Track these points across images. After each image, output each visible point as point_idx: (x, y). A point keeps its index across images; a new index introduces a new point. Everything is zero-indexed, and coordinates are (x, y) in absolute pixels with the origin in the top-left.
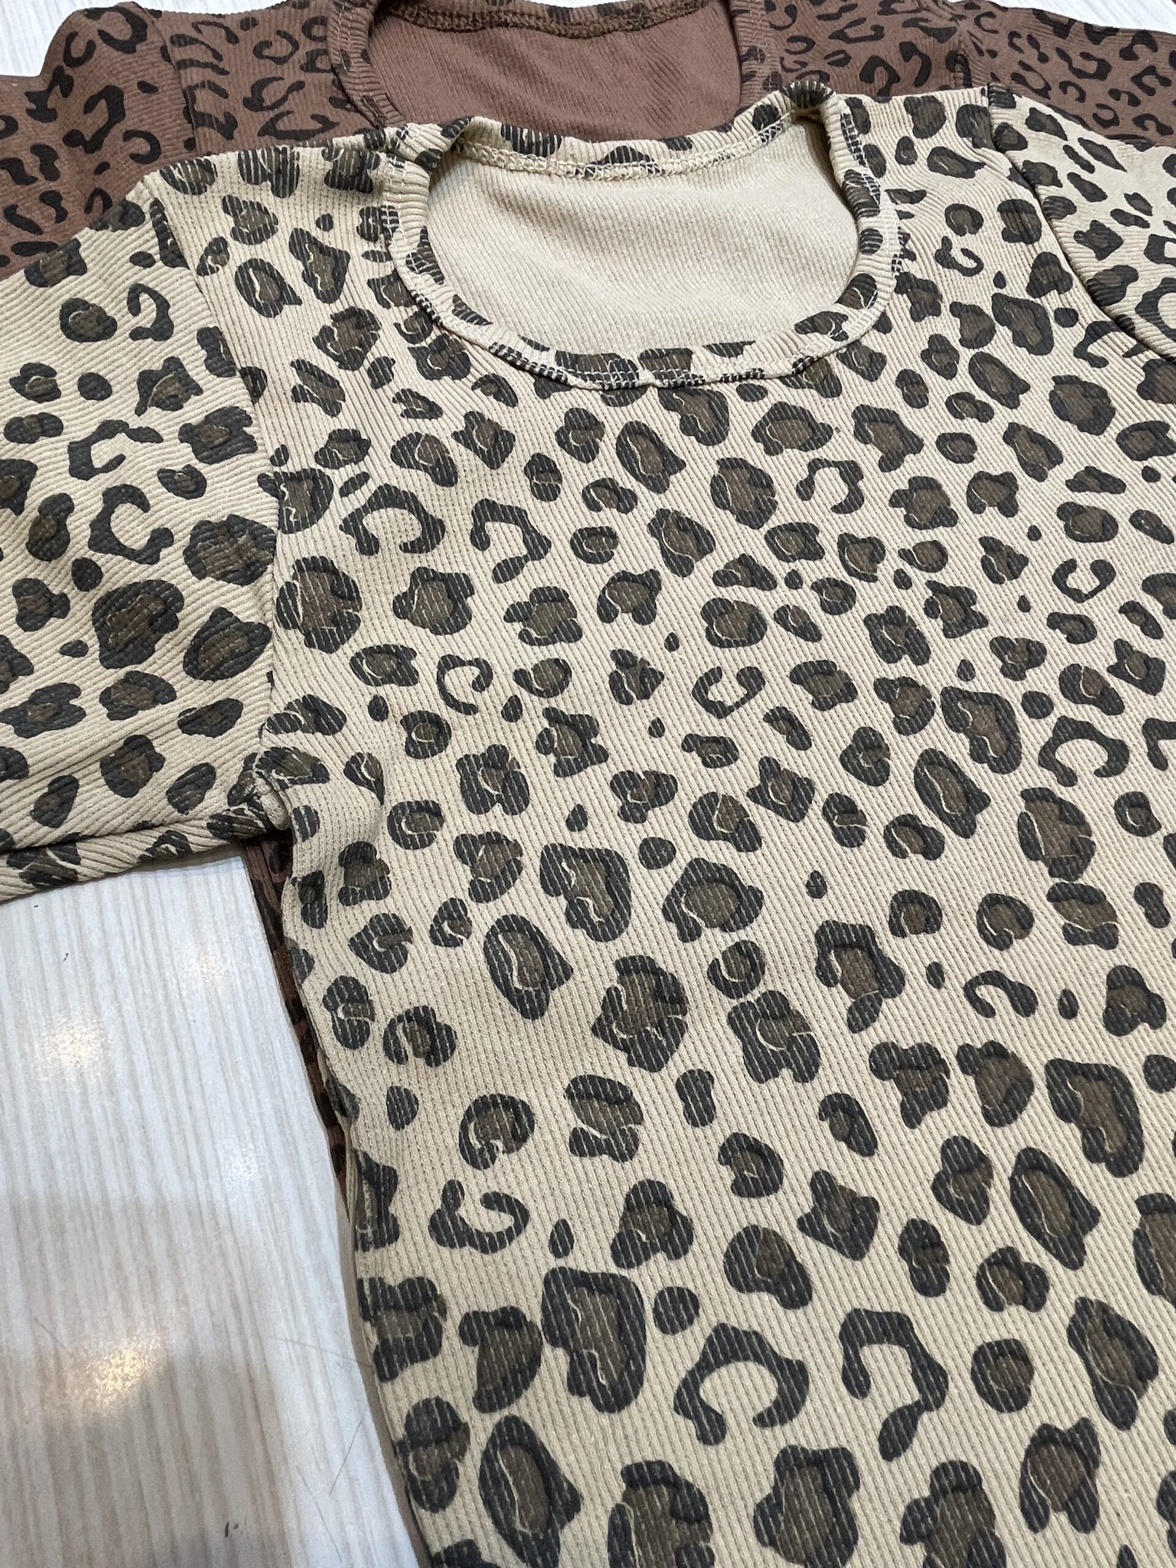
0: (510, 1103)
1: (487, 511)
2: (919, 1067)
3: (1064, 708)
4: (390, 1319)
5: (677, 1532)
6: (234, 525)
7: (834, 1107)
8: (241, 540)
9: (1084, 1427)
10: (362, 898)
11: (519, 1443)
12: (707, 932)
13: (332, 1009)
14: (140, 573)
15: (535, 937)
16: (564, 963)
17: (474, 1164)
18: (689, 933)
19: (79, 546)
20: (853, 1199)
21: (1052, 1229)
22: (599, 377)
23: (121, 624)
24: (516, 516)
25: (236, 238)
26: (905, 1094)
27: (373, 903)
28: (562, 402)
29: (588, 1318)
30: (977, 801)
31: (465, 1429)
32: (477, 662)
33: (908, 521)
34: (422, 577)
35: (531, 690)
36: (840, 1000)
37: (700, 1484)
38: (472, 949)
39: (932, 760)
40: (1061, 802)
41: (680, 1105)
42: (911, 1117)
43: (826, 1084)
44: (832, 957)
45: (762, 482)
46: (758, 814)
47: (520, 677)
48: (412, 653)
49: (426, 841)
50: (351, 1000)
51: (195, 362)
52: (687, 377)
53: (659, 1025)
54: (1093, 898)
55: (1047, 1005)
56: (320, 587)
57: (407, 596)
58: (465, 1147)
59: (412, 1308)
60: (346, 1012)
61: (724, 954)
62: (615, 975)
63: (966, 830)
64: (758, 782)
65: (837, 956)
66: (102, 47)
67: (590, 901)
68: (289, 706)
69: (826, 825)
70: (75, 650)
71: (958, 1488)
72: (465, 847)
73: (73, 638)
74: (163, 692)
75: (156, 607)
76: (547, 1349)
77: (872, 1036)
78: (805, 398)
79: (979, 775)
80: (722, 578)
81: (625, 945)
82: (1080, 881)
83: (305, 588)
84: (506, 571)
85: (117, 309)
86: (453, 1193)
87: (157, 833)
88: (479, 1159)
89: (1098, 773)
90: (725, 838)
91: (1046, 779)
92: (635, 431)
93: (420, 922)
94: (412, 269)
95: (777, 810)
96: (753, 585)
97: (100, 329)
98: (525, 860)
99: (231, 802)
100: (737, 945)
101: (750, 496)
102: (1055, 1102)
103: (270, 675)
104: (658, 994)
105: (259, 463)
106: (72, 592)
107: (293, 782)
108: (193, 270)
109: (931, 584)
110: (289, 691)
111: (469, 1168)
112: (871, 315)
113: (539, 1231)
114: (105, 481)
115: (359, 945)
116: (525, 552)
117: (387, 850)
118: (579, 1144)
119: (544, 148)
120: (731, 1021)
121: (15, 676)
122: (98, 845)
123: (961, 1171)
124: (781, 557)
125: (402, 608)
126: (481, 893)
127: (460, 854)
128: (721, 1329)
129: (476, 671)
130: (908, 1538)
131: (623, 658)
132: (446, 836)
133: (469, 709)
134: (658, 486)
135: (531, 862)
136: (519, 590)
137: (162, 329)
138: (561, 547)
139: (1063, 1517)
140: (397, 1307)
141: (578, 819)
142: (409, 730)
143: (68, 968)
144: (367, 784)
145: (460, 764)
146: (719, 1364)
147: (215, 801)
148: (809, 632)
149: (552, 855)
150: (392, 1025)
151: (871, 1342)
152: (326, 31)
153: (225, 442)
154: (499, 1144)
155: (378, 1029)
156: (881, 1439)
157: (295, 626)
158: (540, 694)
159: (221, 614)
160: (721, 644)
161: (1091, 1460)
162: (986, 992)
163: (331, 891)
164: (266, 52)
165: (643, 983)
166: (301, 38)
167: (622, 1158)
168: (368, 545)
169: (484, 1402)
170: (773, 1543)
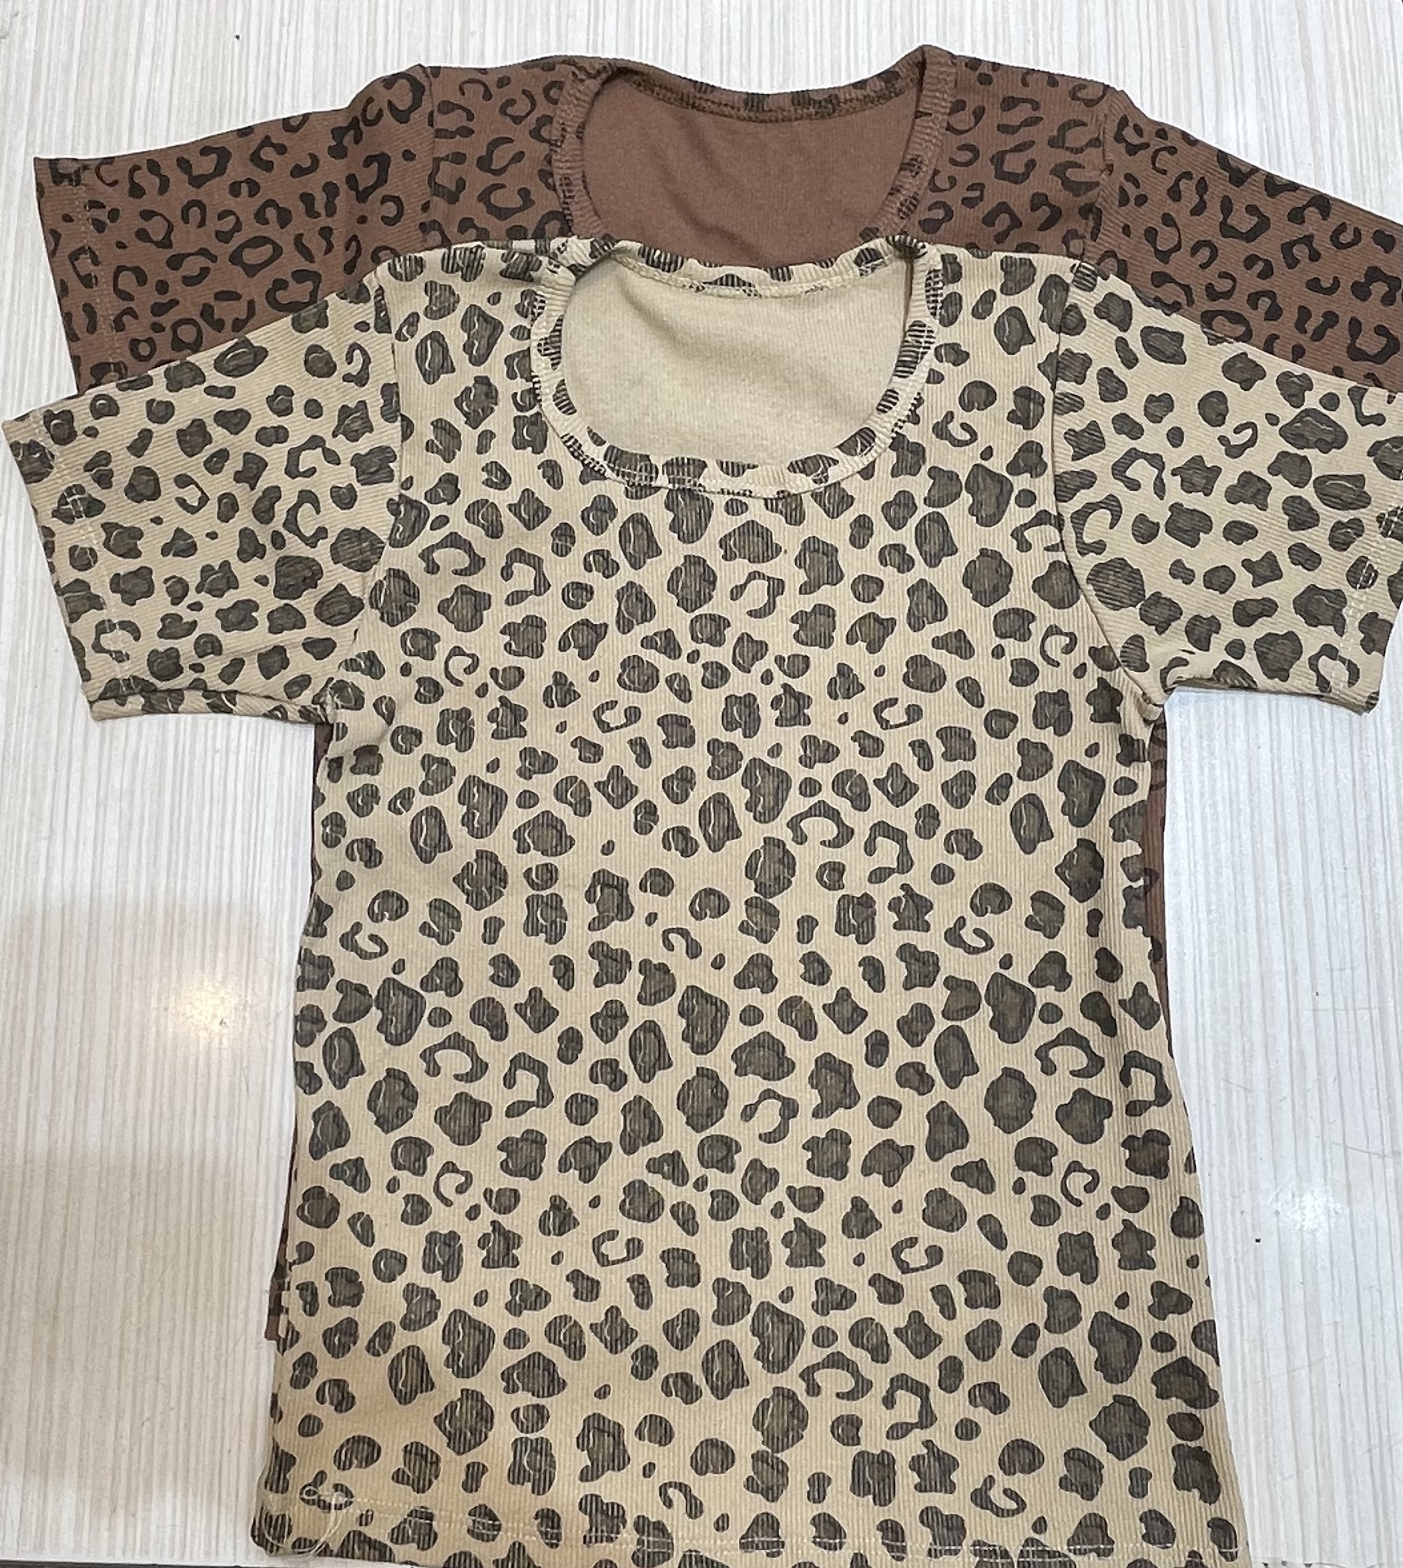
0: (400, 898)
1: (519, 555)
2: (616, 960)
3: (827, 795)
4: (309, 968)
5: (401, 1102)
6: (363, 534)
7: (561, 961)
8: (364, 545)
9: (609, 1145)
10: (364, 772)
11: (346, 1038)
12: (533, 851)
13: (324, 826)
14: (305, 551)
15: (441, 823)
16: (450, 843)
17: (372, 919)
18: (522, 849)
19: (278, 523)
20: (548, 1006)
21: (643, 1061)
22: (629, 475)
23: (288, 575)
24: (535, 562)
25: (426, 315)
26: (601, 970)
27: (368, 776)
28: (596, 488)
29: (397, 1004)
30: (732, 831)
31: (325, 1023)
32: (472, 656)
33: (796, 636)
34: (463, 590)
35: (497, 682)
36: (592, 911)
37: (418, 1089)
38: (407, 817)
39: (720, 800)
40: (786, 852)
41: (482, 931)
42: (598, 982)
43: (561, 949)
44: (598, 888)
45: (709, 579)
46: (596, 797)
47: (494, 672)
48: (438, 639)
49: (408, 752)
50: (337, 825)
51: (375, 404)
52: (695, 484)
53: (489, 889)
54: (772, 914)
55: (707, 956)
56: (397, 587)
57: (449, 601)
58: (370, 911)
59: (320, 968)
60: (331, 829)
61: (537, 867)
62: (475, 857)
63: (715, 846)
64: (605, 778)
65: (602, 890)
66: (387, 116)
67: (478, 814)
68: (359, 656)
69: (633, 816)
70: (262, 580)
71: (534, 1141)
72: (427, 761)
73: (263, 574)
74: (300, 623)
75: (308, 573)
76: (374, 1008)
77: (597, 936)
78: (774, 522)
79: (744, 818)
80: (647, 643)
81: (485, 844)
82: (770, 901)
83: (389, 586)
84: (516, 598)
85: (339, 358)
86: (357, 927)
87: (276, 704)
88: (375, 917)
89: (823, 843)
90: (571, 804)
91: (786, 835)
92: (639, 520)
93: (386, 796)
94: (540, 351)
95: (608, 798)
96: (665, 653)
97: (326, 370)
98: (455, 779)
99: (313, 702)
100: (546, 865)
101: (695, 586)
102: (681, 1004)
103: (356, 631)
104: (494, 874)
105: (392, 490)
106: (269, 546)
107: (343, 707)
108: (393, 335)
109: (786, 687)
110: (362, 647)
111: (369, 920)
112: (860, 462)
113: (390, 959)
114: (301, 483)
115: (351, 798)
116: (532, 588)
117: (386, 749)
118: (425, 929)
119: (671, 266)
120: (527, 901)
121: (229, 588)
122: (247, 699)
123: (611, 1016)
124: (694, 638)
125: (443, 608)
126: (425, 790)
127: (423, 764)
128: (457, 1034)
129: (470, 661)
130: (501, 1148)
131: (559, 678)
132: (419, 752)
133: (458, 683)
134: (636, 565)
135: (458, 782)
136: (517, 614)
137: (361, 379)
138: (555, 592)
139: (577, 1173)
140: (313, 964)
141: (493, 766)
142: (420, 686)
143: (218, 756)
144: (383, 715)
145: (442, 713)
146: (449, 1047)
147: (306, 698)
148: (684, 694)
149: (472, 781)
150: (353, 842)
151: (525, 1069)
152: (560, 94)
153: (377, 471)
154: (387, 914)
155: (345, 842)
156: (508, 1108)
157: (377, 608)
158: (500, 686)
159: (340, 587)
160: (625, 687)
161: (603, 1159)
162: (675, 939)
163: (346, 767)
164: (509, 110)
165: (487, 866)
166: (540, 98)
167: (442, 943)
168: (433, 568)
169: (337, 1017)
170: (440, 1124)
